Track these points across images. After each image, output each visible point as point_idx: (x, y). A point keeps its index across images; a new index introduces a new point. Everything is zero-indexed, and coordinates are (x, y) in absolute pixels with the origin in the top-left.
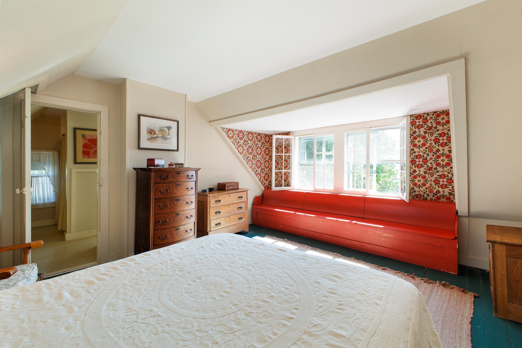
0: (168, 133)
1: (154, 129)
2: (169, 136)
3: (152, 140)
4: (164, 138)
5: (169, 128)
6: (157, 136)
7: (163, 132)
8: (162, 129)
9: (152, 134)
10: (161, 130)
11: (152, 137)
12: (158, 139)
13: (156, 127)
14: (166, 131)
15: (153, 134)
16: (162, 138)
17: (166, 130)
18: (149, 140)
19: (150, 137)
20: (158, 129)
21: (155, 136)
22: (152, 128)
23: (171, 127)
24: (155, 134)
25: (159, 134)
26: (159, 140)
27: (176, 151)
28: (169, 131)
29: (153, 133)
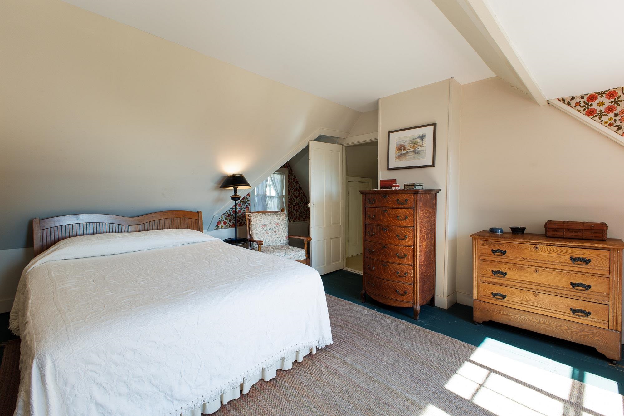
0: (421, 144)
1: (404, 143)
2: (422, 148)
3: (401, 158)
4: (416, 152)
5: (422, 137)
6: (407, 151)
7: (414, 145)
8: (413, 141)
9: (401, 150)
10: (413, 143)
11: (402, 154)
12: (408, 155)
13: (406, 140)
14: (418, 143)
15: (403, 150)
16: (413, 153)
17: (419, 140)
18: (398, 158)
19: (399, 154)
20: (408, 142)
21: (405, 152)
22: (401, 143)
23: (426, 135)
24: (405, 149)
25: (410, 148)
26: (410, 156)
27: (430, 166)
28: (422, 141)
29: (403, 148)
